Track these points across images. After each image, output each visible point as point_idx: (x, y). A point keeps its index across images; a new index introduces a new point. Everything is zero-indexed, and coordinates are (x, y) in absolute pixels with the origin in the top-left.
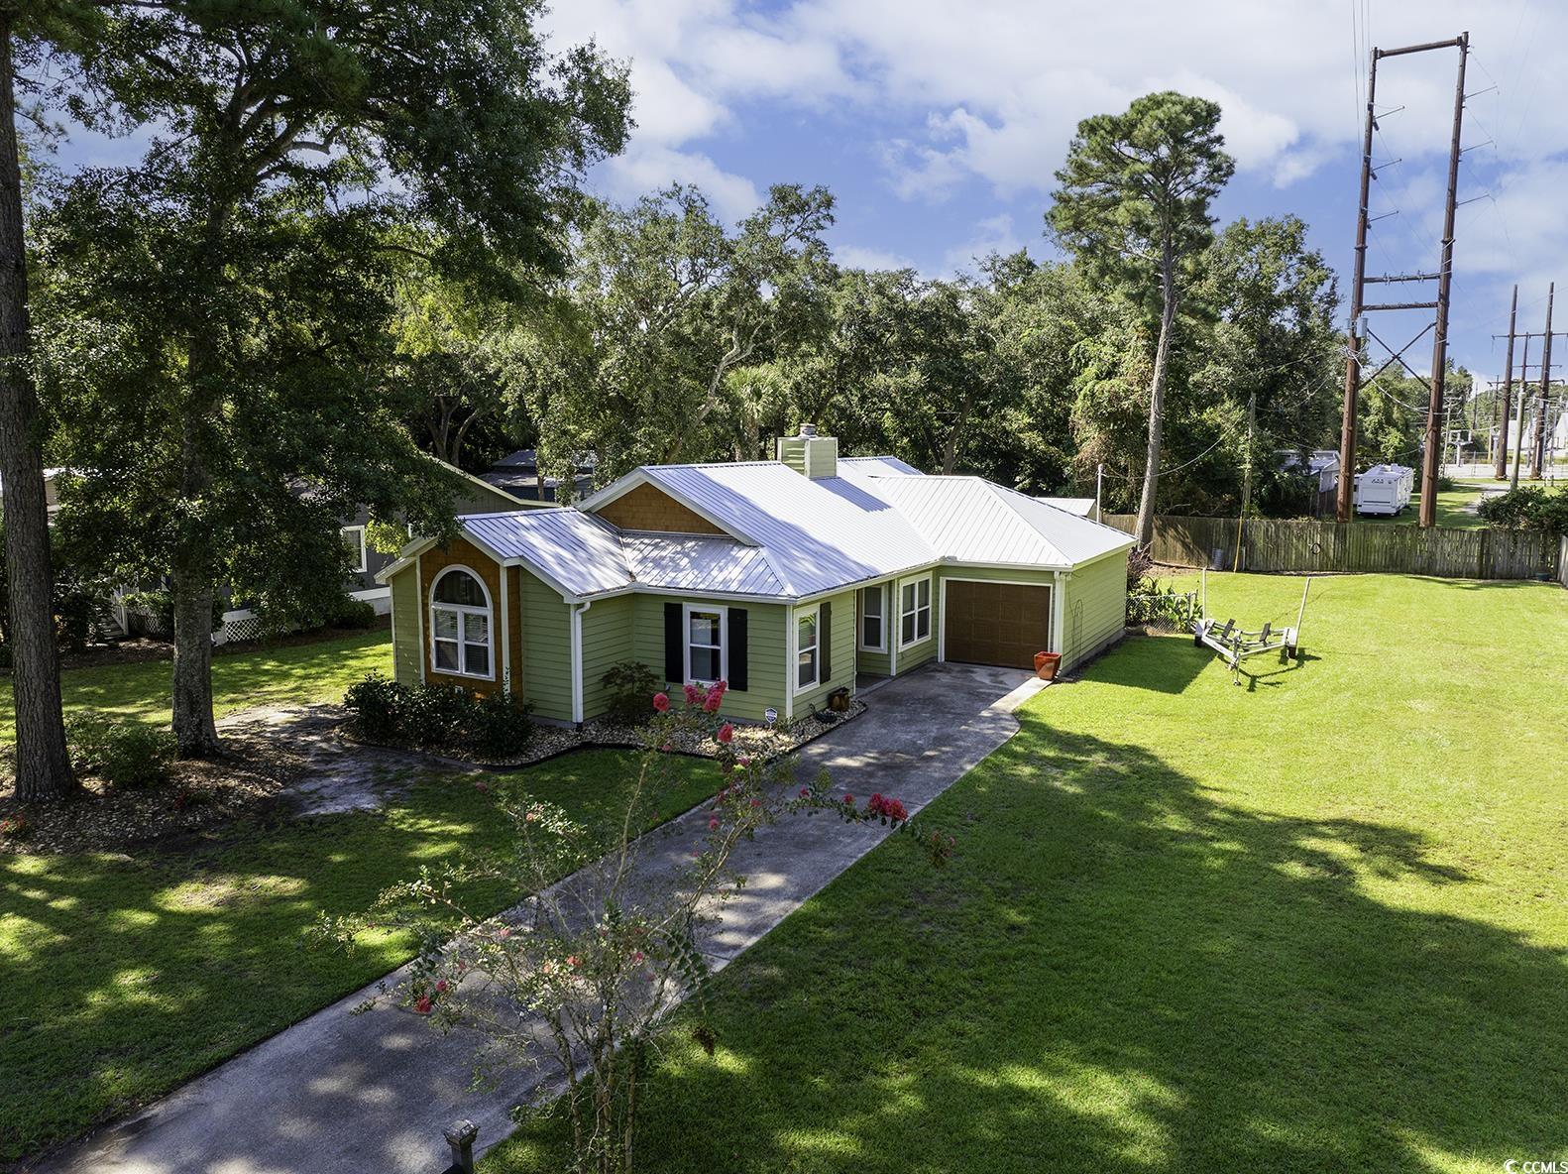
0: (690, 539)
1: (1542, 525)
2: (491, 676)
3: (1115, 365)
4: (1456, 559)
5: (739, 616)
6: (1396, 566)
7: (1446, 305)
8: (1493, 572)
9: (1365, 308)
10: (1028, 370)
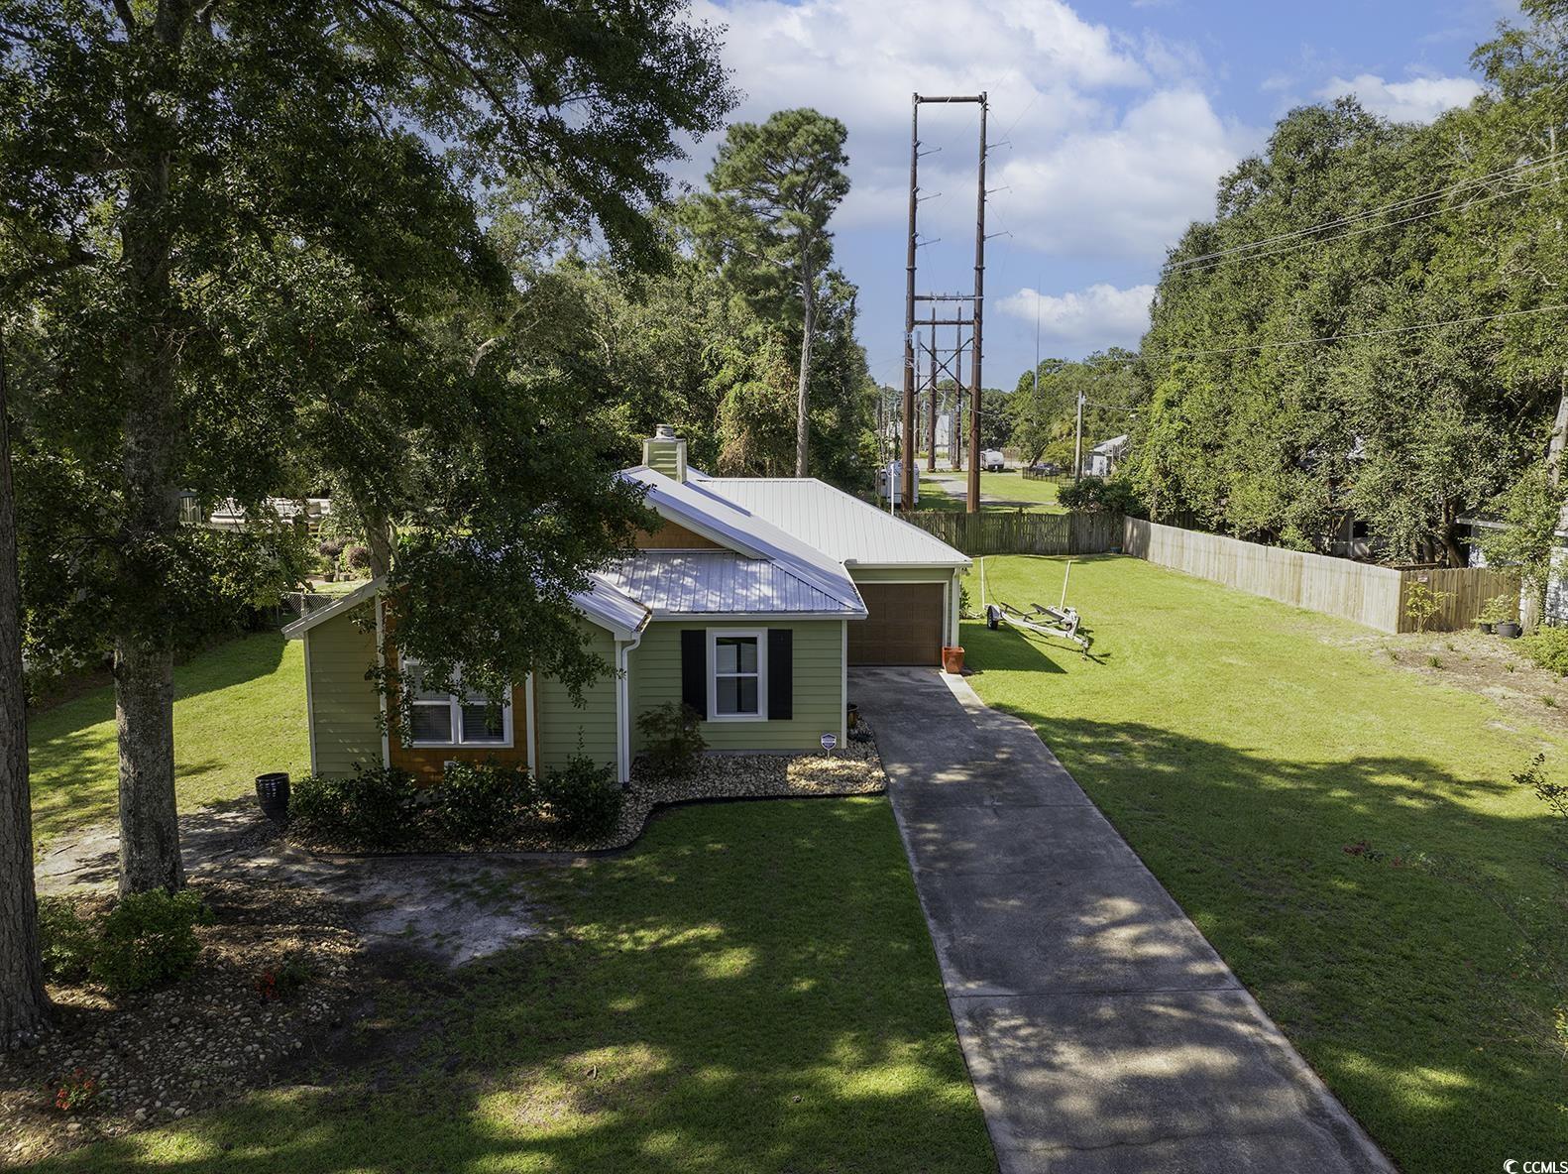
0: (676, 556)
1: (1111, 509)
2: (508, 740)
3: (750, 368)
4: (1052, 539)
5: (781, 640)
6: (1004, 547)
7: (980, 323)
8: (1077, 549)
9: (917, 323)
10: (661, 368)
